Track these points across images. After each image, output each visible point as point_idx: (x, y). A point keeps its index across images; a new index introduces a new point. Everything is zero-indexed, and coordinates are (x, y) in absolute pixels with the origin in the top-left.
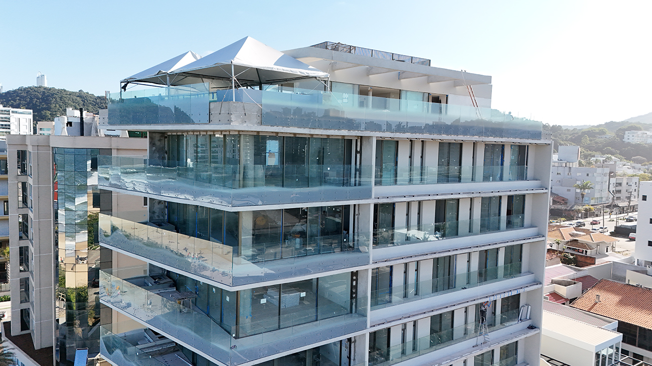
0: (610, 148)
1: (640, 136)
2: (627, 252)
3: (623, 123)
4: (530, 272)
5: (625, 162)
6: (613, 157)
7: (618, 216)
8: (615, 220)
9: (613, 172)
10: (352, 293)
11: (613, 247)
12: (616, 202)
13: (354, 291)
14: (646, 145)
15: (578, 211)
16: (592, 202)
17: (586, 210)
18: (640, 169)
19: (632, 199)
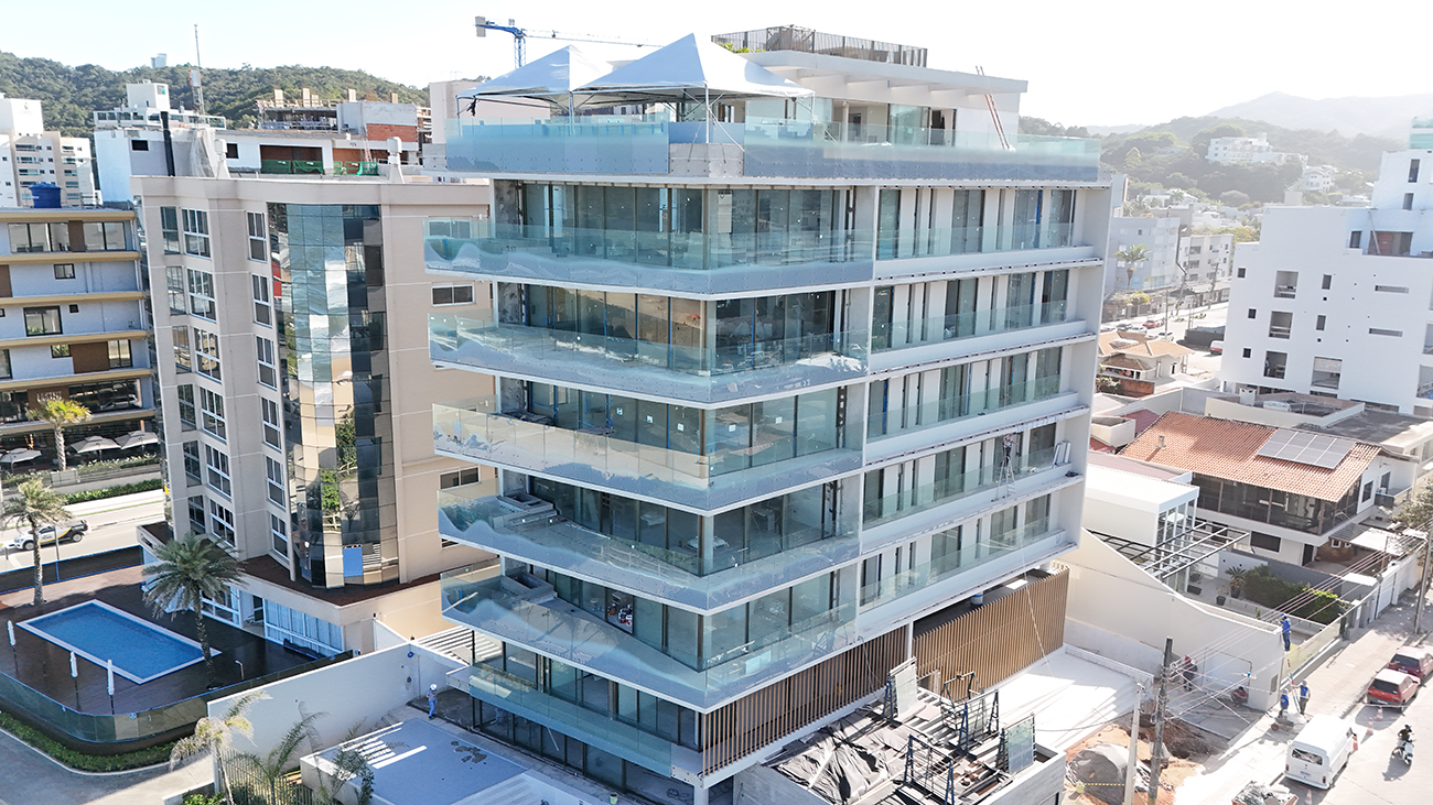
0: (1180, 174)
1: (1238, 148)
2: (1206, 375)
3: (1206, 120)
4: (1071, 391)
5: (1207, 203)
6: (1185, 195)
7: (1192, 311)
8: (1187, 318)
9: (1185, 226)
10: (838, 419)
11: (1183, 365)
12: (1190, 285)
13: (841, 416)
14: (1249, 168)
15: (1121, 304)
16: (1147, 286)
17: (1135, 302)
18: (1235, 217)
19: (1219, 277)
